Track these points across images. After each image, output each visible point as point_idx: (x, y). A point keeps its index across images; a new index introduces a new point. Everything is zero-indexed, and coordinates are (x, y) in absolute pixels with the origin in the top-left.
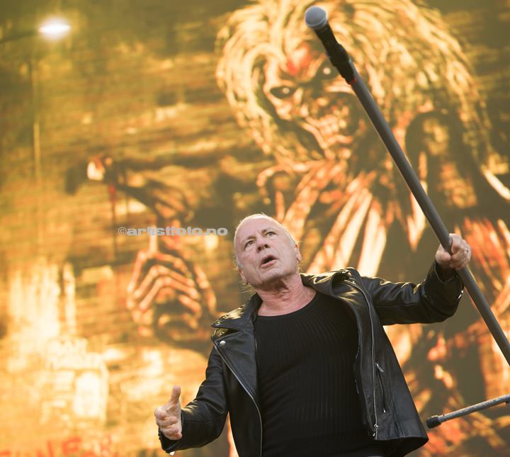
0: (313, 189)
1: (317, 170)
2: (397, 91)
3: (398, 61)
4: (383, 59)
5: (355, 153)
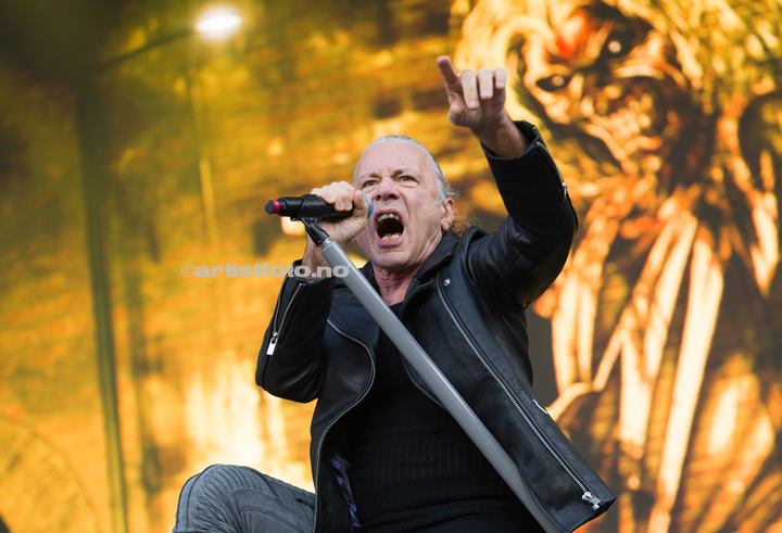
0: (610, 219)
1: (612, 191)
2: (719, 66)
3: (717, 23)
4: (695, 21)
5: (667, 161)
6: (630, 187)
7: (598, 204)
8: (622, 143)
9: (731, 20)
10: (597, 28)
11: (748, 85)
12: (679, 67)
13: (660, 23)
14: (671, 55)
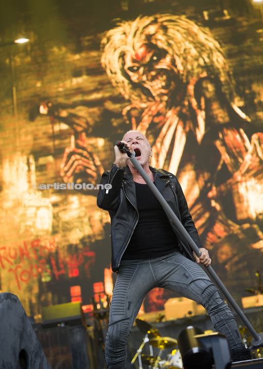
1: (151, 107)
2: (189, 67)
3: (189, 53)
4: (182, 52)
5: (169, 98)
6: (157, 106)
7: (146, 111)
8: (155, 91)
9: (194, 52)
10: (150, 52)
11: (198, 74)
12: (176, 66)
13: (170, 51)
14: (173, 62)
